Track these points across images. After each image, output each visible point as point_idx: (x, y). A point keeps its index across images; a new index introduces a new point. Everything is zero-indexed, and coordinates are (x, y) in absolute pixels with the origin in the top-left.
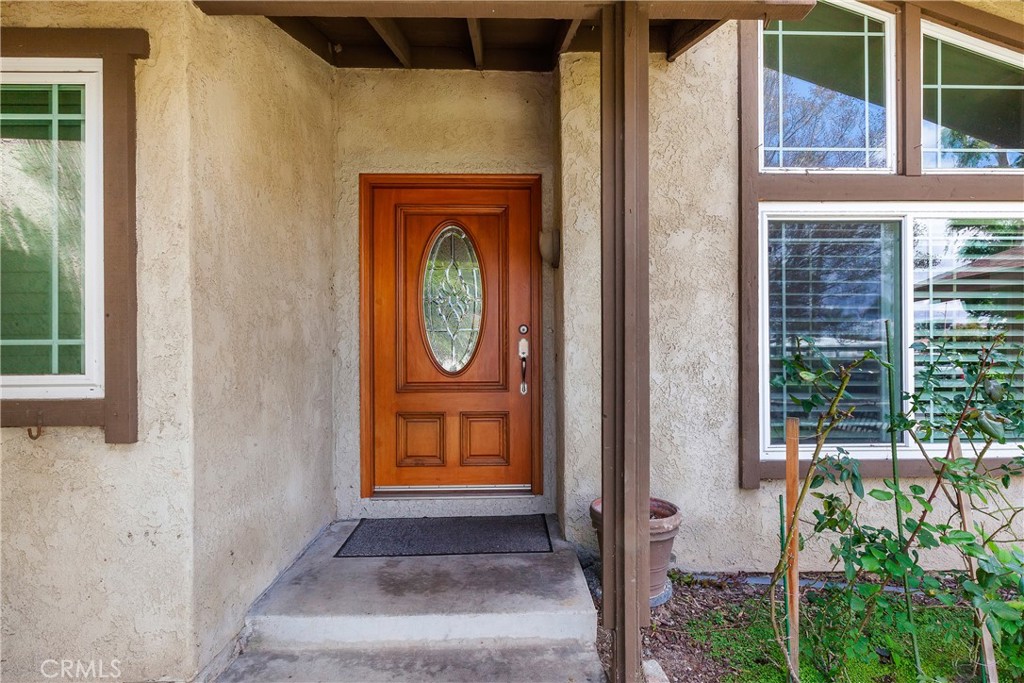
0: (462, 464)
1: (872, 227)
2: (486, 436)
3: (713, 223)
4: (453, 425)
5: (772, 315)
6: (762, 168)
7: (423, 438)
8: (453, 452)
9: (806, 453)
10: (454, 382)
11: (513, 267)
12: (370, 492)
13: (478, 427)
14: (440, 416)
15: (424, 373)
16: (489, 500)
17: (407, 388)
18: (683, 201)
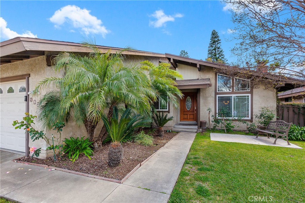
0: (189, 119)
1: (229, 97)
2: (192, 116)
3: (212, 97)
4: (189, 115)
5: (218, 106)
6: (217, 92)
7: (186, 116)
8: (188, 118)
9: (225, 118)
10: (189, 111)
11: (194, 101)
12: (180, 121)
13: (191, 115)
14: (187, 114)
15: (186, 110)
16: (191, 122)
17: (184, 112)
18: (209, 95)
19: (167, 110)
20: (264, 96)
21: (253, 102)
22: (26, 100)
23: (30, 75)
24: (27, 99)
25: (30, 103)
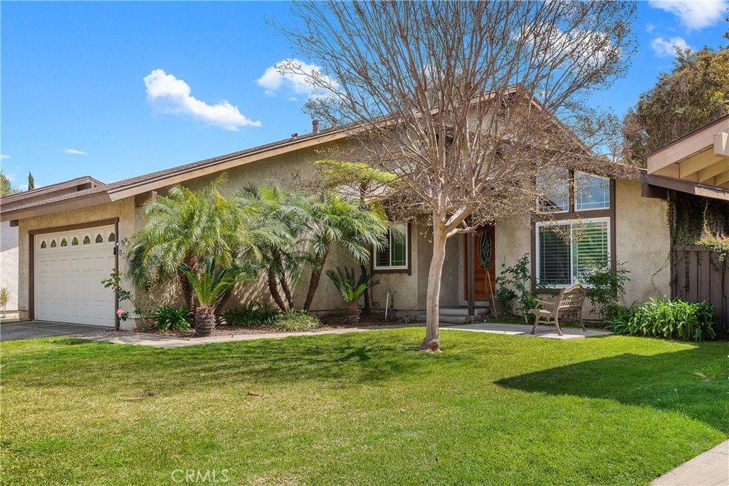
3: (526, 228)
4: (486, 282)
7: (479, 286)
8: (486, 290)
12: (466, 299)
15: (480, 269)
18: (519, 223)
19: (406, 267)
20: (640, 223)
21: (617, 239)
22: (115, 254)
23: (118, 218)
24: (116, 251)
25: (119, 257)
